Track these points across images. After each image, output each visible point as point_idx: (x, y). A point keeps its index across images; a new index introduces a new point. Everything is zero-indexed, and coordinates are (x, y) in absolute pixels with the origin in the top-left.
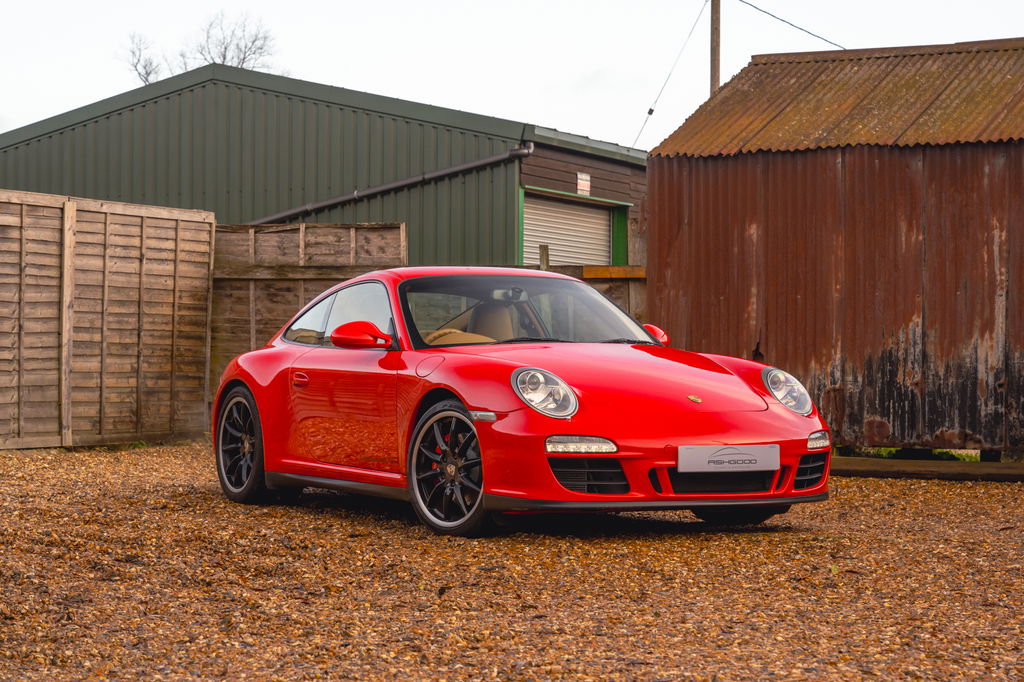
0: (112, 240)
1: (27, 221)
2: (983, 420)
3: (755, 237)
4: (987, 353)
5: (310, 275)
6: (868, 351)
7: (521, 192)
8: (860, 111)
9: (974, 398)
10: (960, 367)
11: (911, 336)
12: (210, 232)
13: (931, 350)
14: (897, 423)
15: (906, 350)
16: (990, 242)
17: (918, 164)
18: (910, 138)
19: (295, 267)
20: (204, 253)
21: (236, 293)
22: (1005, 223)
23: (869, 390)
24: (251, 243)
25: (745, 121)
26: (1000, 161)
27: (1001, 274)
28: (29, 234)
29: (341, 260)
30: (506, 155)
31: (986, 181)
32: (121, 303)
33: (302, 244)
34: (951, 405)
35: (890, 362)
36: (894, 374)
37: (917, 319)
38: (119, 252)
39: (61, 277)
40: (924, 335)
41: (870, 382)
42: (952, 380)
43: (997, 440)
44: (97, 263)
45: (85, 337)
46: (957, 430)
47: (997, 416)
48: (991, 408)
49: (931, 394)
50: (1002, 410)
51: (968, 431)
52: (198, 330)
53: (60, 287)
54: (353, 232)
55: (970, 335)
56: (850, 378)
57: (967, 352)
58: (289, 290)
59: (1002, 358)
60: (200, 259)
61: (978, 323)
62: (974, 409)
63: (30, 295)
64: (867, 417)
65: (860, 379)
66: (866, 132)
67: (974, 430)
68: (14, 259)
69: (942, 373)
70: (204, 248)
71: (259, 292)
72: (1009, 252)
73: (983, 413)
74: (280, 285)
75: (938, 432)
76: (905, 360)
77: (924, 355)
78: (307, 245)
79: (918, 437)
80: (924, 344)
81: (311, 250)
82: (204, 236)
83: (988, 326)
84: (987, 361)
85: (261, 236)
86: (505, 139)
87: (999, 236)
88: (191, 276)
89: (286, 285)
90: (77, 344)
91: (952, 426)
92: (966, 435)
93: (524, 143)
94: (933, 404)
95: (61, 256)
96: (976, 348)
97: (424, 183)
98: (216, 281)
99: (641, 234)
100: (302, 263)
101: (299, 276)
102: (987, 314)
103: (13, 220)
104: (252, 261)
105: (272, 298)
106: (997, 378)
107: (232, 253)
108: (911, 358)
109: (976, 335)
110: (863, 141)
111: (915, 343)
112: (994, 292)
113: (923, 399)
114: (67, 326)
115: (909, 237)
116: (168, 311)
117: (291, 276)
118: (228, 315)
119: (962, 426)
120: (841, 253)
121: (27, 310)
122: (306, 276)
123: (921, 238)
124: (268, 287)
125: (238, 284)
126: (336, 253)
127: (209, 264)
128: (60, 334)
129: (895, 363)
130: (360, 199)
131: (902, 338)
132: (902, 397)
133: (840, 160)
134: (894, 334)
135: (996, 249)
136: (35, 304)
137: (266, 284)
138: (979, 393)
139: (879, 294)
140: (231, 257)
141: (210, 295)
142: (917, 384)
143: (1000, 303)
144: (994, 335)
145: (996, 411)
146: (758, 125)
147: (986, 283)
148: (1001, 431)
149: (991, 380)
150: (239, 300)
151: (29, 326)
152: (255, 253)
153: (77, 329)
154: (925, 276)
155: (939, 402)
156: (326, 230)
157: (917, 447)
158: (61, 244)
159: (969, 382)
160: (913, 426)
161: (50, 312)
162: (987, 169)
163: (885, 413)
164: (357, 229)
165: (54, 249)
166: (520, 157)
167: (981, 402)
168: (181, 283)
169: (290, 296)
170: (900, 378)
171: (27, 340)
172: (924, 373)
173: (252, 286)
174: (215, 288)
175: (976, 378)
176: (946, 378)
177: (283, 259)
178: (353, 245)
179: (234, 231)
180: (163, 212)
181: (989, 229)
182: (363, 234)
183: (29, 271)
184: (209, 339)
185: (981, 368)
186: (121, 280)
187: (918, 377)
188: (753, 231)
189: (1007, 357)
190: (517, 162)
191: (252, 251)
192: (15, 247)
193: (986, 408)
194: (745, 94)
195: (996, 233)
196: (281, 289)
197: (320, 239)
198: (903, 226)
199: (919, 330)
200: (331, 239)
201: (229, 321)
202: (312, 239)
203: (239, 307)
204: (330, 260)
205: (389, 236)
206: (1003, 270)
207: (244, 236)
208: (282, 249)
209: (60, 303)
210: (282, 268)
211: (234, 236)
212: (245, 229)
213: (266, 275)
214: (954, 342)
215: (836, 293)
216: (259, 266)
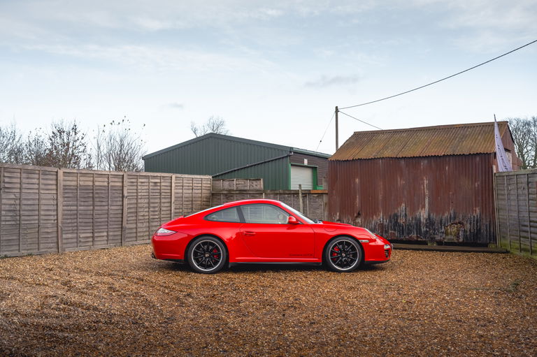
0: (185, 184)
1: (162, 181)
2: (423, 232)
3: (358, 182)
4: (423, 214)
5: (237, 192)
6: (390, 213)
7: (290, 164)
8: (385, 148)
9: (420, 226)
10: (416, 218)
11: (402, 209)
12: (211, 181)
13: (407, 213)
14: (398, 233)
15: (400, 213)
16: (423, 184)
17: (403, 162)
18: (400, 155)
19: (233, 190)
21: (218, 197)
22: (428, 178)
23: (390, 224)
24: (222, 184)
25: (354, 150)
26: (426, 162)
27: (427, 192)
28: (163, 184)
29: (246, 188)
30: (286, 155)
31: (422, 167)
32: (187, 201)
33: (235, 184)
34: (414, 228)
35: (396, 216)
36: (397, 220)
37: (403, 205)
38: (187, 188)
39: (171, 195)
40: (405, 209)
41: (390, 221)
42: (414, 222)
43: (427, 238)
44: (181, 191)
45: (178, 211)
46: (415, 235)
47: (427, 231)
48: (425, 229)
49: (408, 225)
50: (428, 229)
53: (171, 198)
54: (248, 181)
55: (418, 209)
56: (385, 221)
57: (418, 214)
59: (428, 215)
60: (208, 188)
61: (421, 206)
62: (420, 229)
63: (163, 200)
64: (390, 231)
65: (388, 221)
66: (387, 154)
67: (420, 235)
68: (159, 191)
69: (411, 219)
70: (209, 185)
72: (429, 186)
74: (229, 195)
75: (410, 236)
76: (400, 216)
79: (404, 237)
80: (405, 211)
81: (237, 186)
82: (209, 182)
83: (424, 206)
84: (423, 216)
85: (224, 182)
86: (286, 151)
87: (426, 182)
88: (206, 193)
89: (231, 195)
90: (176, 213)
92: (418, 236)
93: (291, 152)
94: (408, 228)
95: (171, 189)
96: (420, 213)
97: (265, 162)
98: (212, 194)
99: (326, 181)
100: (235, 189)
101: (235, 192)
102: (423, 203)
103: (158, 181)
104: (222, 189)
105: (227, 198)
106: (426, 221)
107: (216, 186)
108: (402, 215)
109: (420, 209)
110: (387, 156)
111: (403, 211)
112: (425, 197)
113: (406, 226)
114: (173, 208)
115: (401, 182)
116: (200, 202)
117: (232, 193)
119: (417, 234)
120: (382, 186)
121: (162, 205)
123: (404, 182)
125: (218, 195)
126: (244, 186)
127: (210, 190)
128: (171, 210)
130: (249, 167)
131: (399, 210)
132: (400, 226)
133: (381, 161)
134: (397, 209)
135: (425, 185)
136: (164, 203)
137: (226, 195)
139: (392, 198)
140: (216, 188)
141: (211, 198)
142: (404, 222)
143: (427, 201)
144: (425, 209)
146: (357, 152)
147: (423, 195)
148: (428, 235)
150: (219, 199)
151: (162, 209)
152: (223, 186)
153: (175, 209)
154: (405, 193)
155: (410, 227)
156: (241, 180)
157: (404, 240)
158: (171, 186)
159: (418, 222)
160: (403, 234)
161: (168, 205)
162: (422, 164)
163: (395, 230)
164: (250, 180)
165: (169, 188)
166: (290, 156)
167: (422, 228)
168: (203, 195)
169: (232, 198)
170: (399, 221)
171: (162, 213)
172: (406, 219)
173: (222, 195)
174: (212, 196)
175: (420, 221)
176: (412, 221)
177: (230, 188)
178: (249, 184)
179: (217, 180)
180: (198, 177)
181: (423, 180)
183: (163, 194)
185: (422, 218)
186: (187, 195)
187: (404, 220)
188: (357, 180)
192: (159, 188)
193: (424, 229)
194: (353, 142)
197: (240, 183)
198: (399, 179)
200: (243, 182)
202: (238, 183)
204: (243, 188)
205: (258, 182)
207: (220, 182)
208: (230, 186)
209: (171, 202)
210: (230, 190)
211: (217, 182)
212: (220, 180)
213: (225, 192)
214: (414, 211)
215: (380, 197)
216: (224, 190)
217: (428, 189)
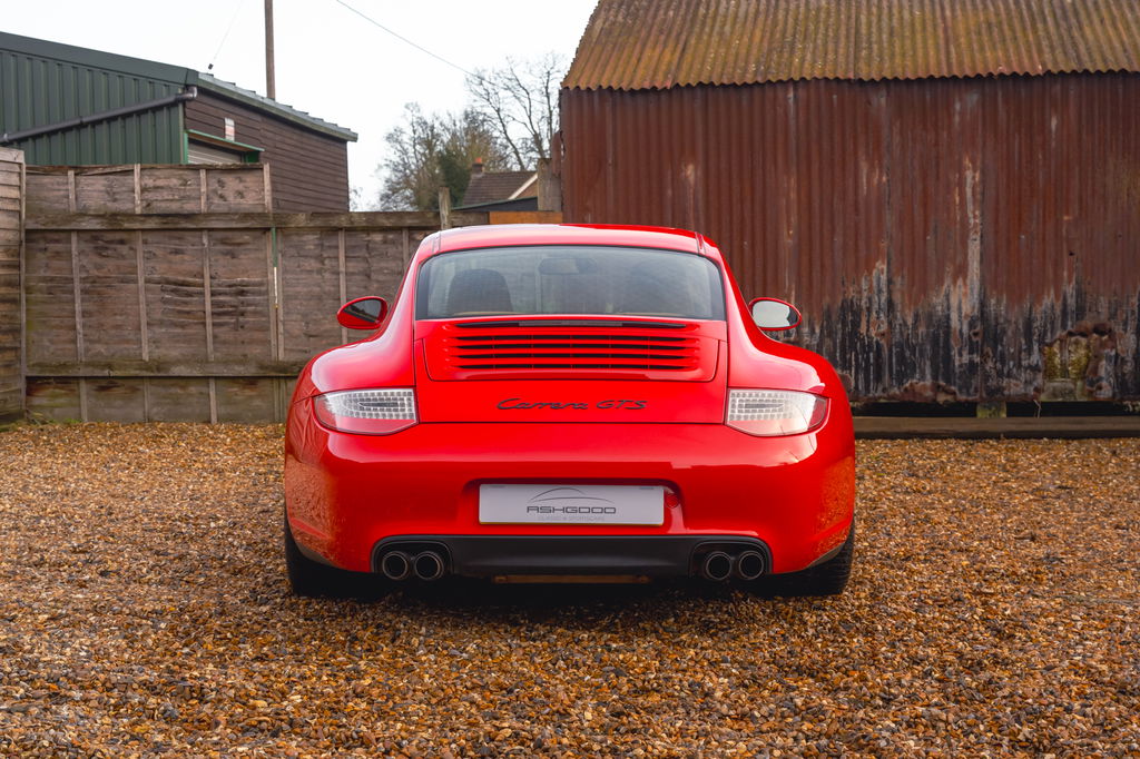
2: (957, 371)
3: (692, 179)
4: (960, 300)
5: (151, 224)
6: (827, 300)
7: (186, 136)
9: (948, 348)
10: (930, 316)
11: (875, 284)
12: (20, 174)
13: (897, 298)
14: (861, 376)
15: (870, 299)
16: (961, 184)
17: (881, 100)
19: (131, 216)
20: (14, 200)
21: (53, 247)
22: (979, 163)
23: (828, 342)
24: (71, 187)
26: (973, 98)
27: (974, 217)
29: (189, 207)
30: (171, 99)
31: (957, 119)
33: (137, 189)
34: (922, 355)
35: (851, 313)
36: (856, 324)
37: (881, 266)
40: (890, 282)
41: (828, 332)
42: (922, 330)
43: (972, 390)
46: (929, 382)
47: (972, 366)
48: (966, 358)
49: (899, 345)
50: (977, 359)
51: (942, 383)
52: (12, 292)
54: (203, 174)
55: (940, 281)
56: (806, 330)
57: (937, 301)
58: (122, 242)
59: (977, 306)
60: (11, 207)
61: (949, 269)
62: (948, 359)
65: (817, 330)
67: (948, 381)
69: (910, 321)
70: (14, 193)
71: (83, 246)
72: (983, 194)
73: (957, 364)
74: (110, 236)
75: (907, 385)
76: (869, 310)
77: (890, 303)
78: (144, 190)
79: (884, 390)
80: (890, 292)
81: (149, 196)
82: (14, 180)
83: (962, 271)
84: (960, 308)
85: (82, 179)
86: (167, 84)
87: (971, 177)
89: (118, 236)
91: (923, 377)
92: (939, 386)
93: (187, 87)
94: (900, 355)
96: (947, 297)
97: (82, 126)
98: (28, 232)
100: (138, 210)
101: (137, 226)
102: (959, 259)
104: (73, 209)
105: (99, 252)
106: (972, 325)
107: (45, 199)
108: (876, 306)
109: (948, 281)
110: (818, 74)
111: (880, 291)
112: (967, 237)
113: (890, 350)
115: (870, 178)
117: (126, 225)
118: (42, 273)
119: (935, 378)
120: (793, 196)
122: (147, 226)
123: (884, 179)
124: (95, 239)
125: (56, 236)
126: (182, 199)
127: (19, 212)
129: (857, 314)
130: (10, 142)
131: (864, 286)
132: (867, 348)
133: (791, 95)
134: (857, 282)
135: (969, 191)
137: (93, 235)
138: (952, 342)
139: (838, 240)
140: (45, 205)
141: (23, 250)
142: (883, 335)
143: (974, 248)
144: (968, 282)
145: (971, 362)
147: (958, 226)
148: (976, 381)
149: (965, 328)
150: (57, 254)
152: (76, 198)
154: (890, 220)
155: (908, 353)
156: (167, 172)
157: (882, 401)
159: (941, 332)
160: (878, 379)
162: (958, 106)
163: (846, 365)
164: (208, 170)
166: (184, 102)
167: (955, 352)
169: (124, 249)
170: (863, 329)
172: (890, 323)
173: (74, 238)
174: (27, 241)
175: (949, 327)
176: (915, 326)
177: (113, 207)
178: (203, 189)
179: (46, 173)
181: (961, 170)
182: (217, 176)
184: (24, 302)
185: (954, 316)
187: (884, 328)
188: (690, 172)
189: (983, 304)
190: (181, 107)
191: (72, 197)
193: (961, 359)
195: (969, 174)
196: (111, 242)
197: (160, 183)
198: (864, 167)
199: (884, 277)
200: (175, 182)
201: (44, 280)
202: (150, 182)
203: (56, 263)
204: (175, 207)
205: (250, 179)
206: (977, 213)
207: (60, 179)
208: (112, 195)
210: (114, 216)
211: (46, 180)
212: (62, 170)
213: (94, 225)
214: (924, 290)
215: (788, 239)
216: (82, 214)
217: (981, 203)
